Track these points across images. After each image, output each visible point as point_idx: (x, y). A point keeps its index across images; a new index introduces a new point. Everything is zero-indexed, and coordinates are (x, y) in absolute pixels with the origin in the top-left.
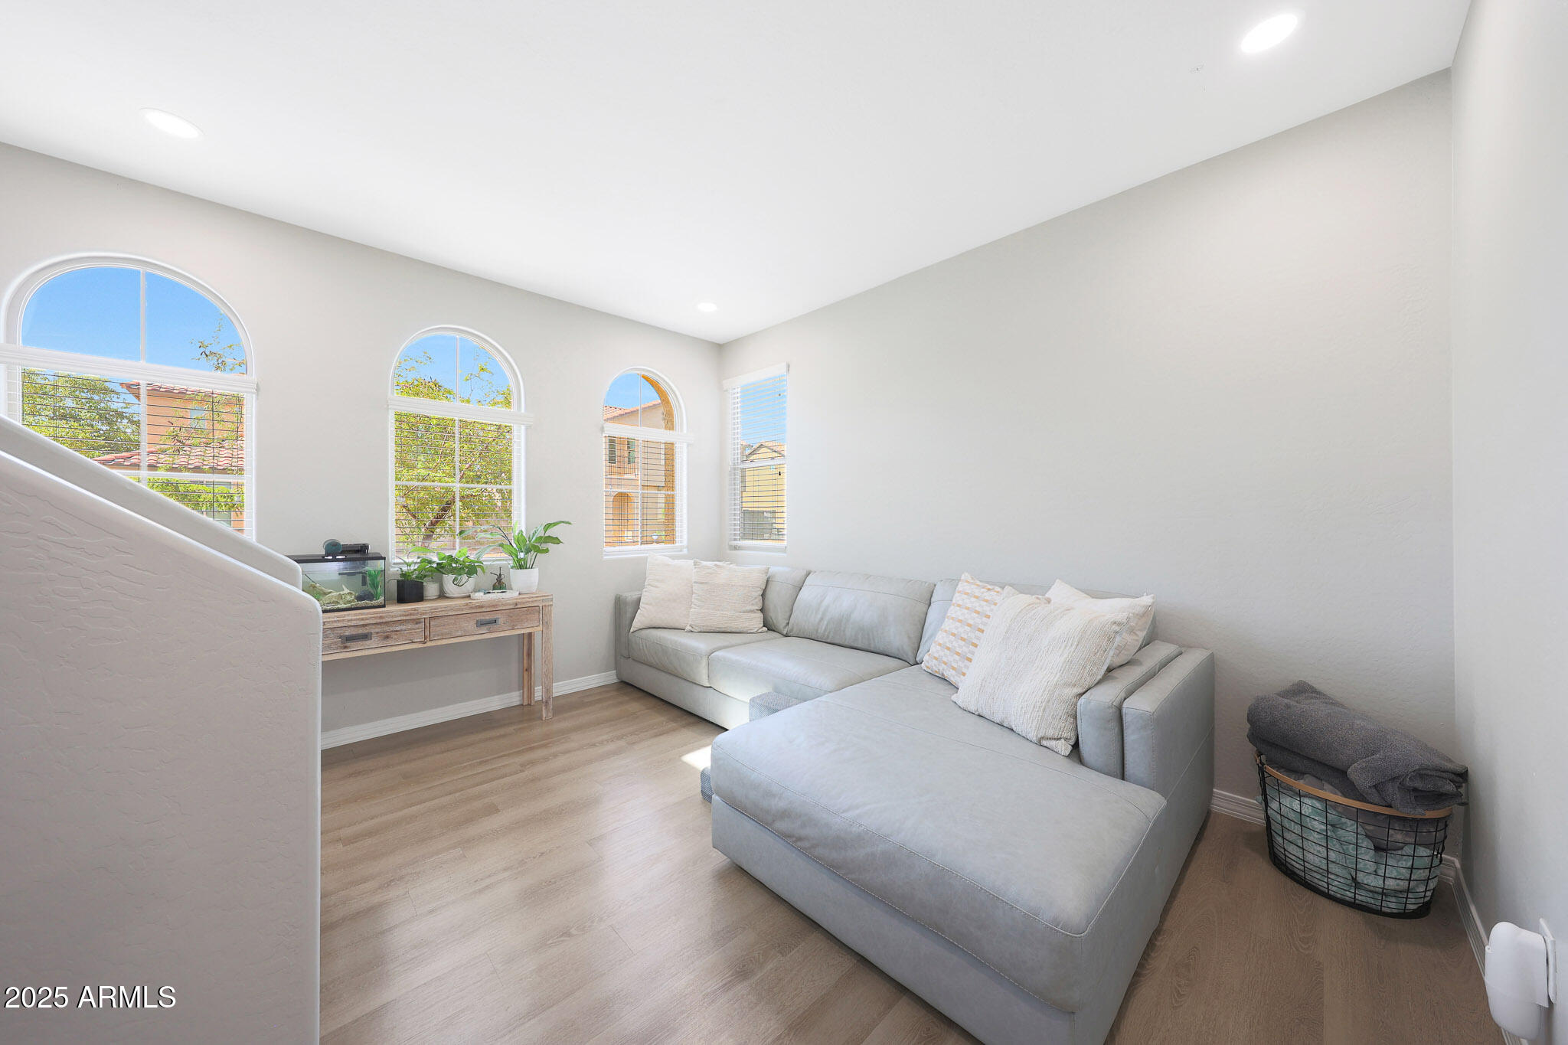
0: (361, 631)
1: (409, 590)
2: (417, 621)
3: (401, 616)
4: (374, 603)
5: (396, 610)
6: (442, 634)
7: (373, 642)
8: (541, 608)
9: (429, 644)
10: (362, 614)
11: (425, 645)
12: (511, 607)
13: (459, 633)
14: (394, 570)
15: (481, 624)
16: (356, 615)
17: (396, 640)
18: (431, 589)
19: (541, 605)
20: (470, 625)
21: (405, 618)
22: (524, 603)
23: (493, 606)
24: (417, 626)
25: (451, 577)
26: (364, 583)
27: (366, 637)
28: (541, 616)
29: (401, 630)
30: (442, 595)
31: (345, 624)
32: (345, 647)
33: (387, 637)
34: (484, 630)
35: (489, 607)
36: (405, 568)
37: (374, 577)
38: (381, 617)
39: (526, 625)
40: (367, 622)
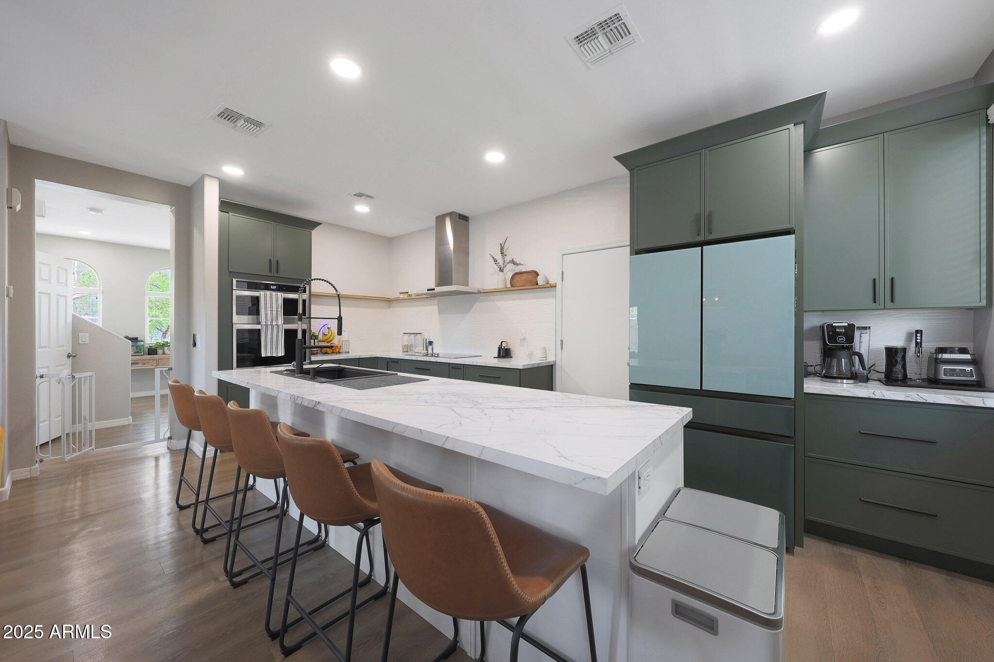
0: (137, 362)
1: (152, 351)
2: (155, 360)
4: (140, 354)
5: (148, 357)
7: (140, 365)
10: (137, 357)
14: (147, 346)
16: (135, 357)
18: (160, 351)
21: (150, 359)
25: (166, 348)
26: (137, 349)
27: (137, 363)
29: (149, 362)
30: (164, 353)
33: (144, 364)
36: (151, 345)
37: (140, 347)
38: (143, 358)
40: (138, 359)
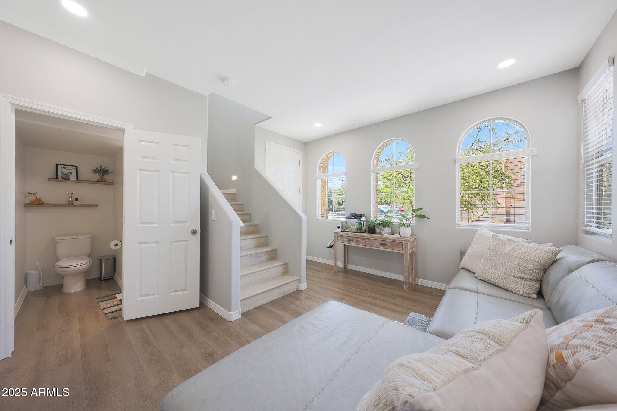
0: (352, 238)
2: (364, 239)
3: (360, 236)
6: (370, 245)
8: (403, 244)
9: (367, 247)
10: (352, 234)
11: (365, 247)
12: (392, 241)
13: (375, 246)
15: (381, 244)
16: (351, 234)
17: (359, 244)
19: (403, 243)
20: (378, 244)
21: (361, 237)
22: (396, 240)
23: (386, 239)
24: (364, 240)
27: (353, 240)
28: (403, 247)
29: (360, 241)
30: (381, 233)
31: (349, 236)
32: (349, 242)
33: (357, 242)
34: (382, 247)
35: (384, 239)
38: (356, 236)
39: (397, 249)
40: (353, 236)
